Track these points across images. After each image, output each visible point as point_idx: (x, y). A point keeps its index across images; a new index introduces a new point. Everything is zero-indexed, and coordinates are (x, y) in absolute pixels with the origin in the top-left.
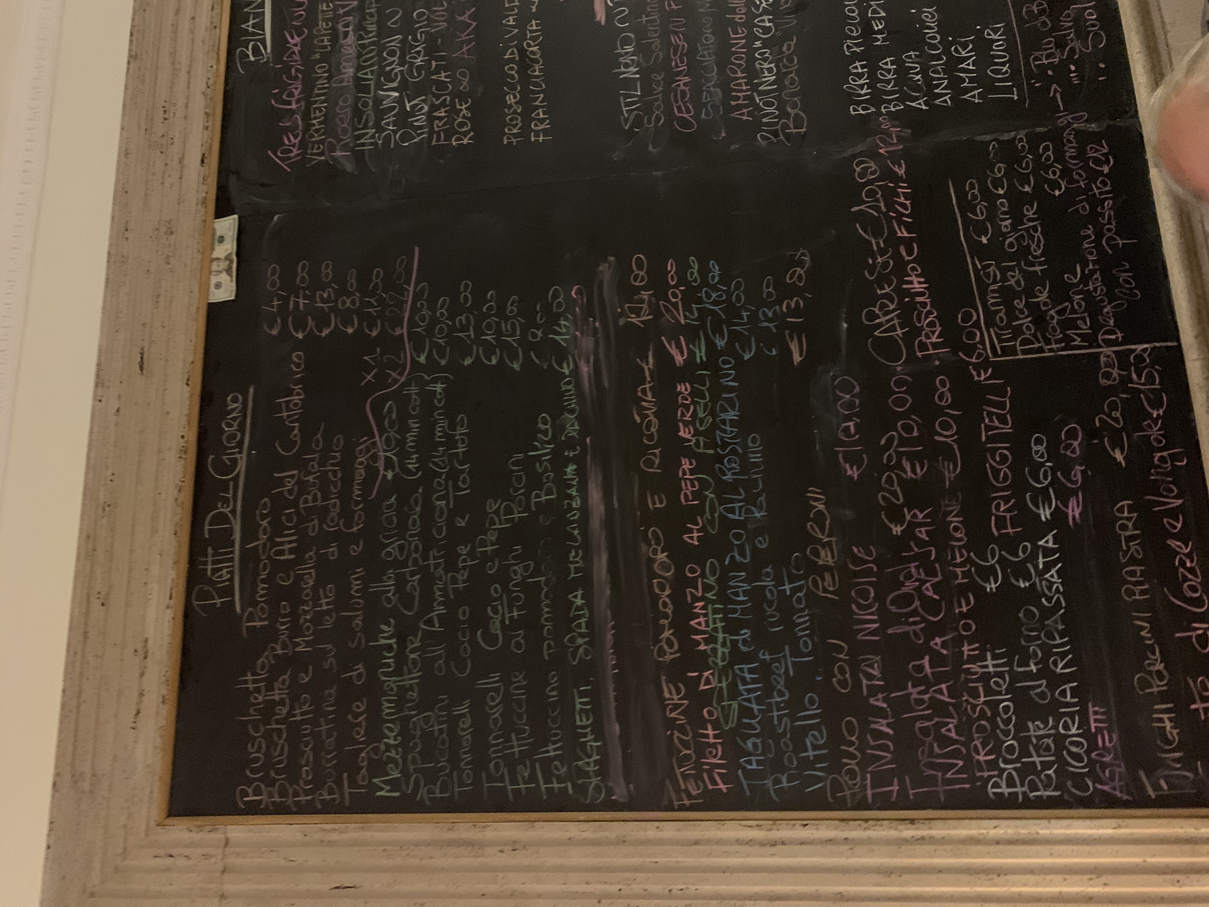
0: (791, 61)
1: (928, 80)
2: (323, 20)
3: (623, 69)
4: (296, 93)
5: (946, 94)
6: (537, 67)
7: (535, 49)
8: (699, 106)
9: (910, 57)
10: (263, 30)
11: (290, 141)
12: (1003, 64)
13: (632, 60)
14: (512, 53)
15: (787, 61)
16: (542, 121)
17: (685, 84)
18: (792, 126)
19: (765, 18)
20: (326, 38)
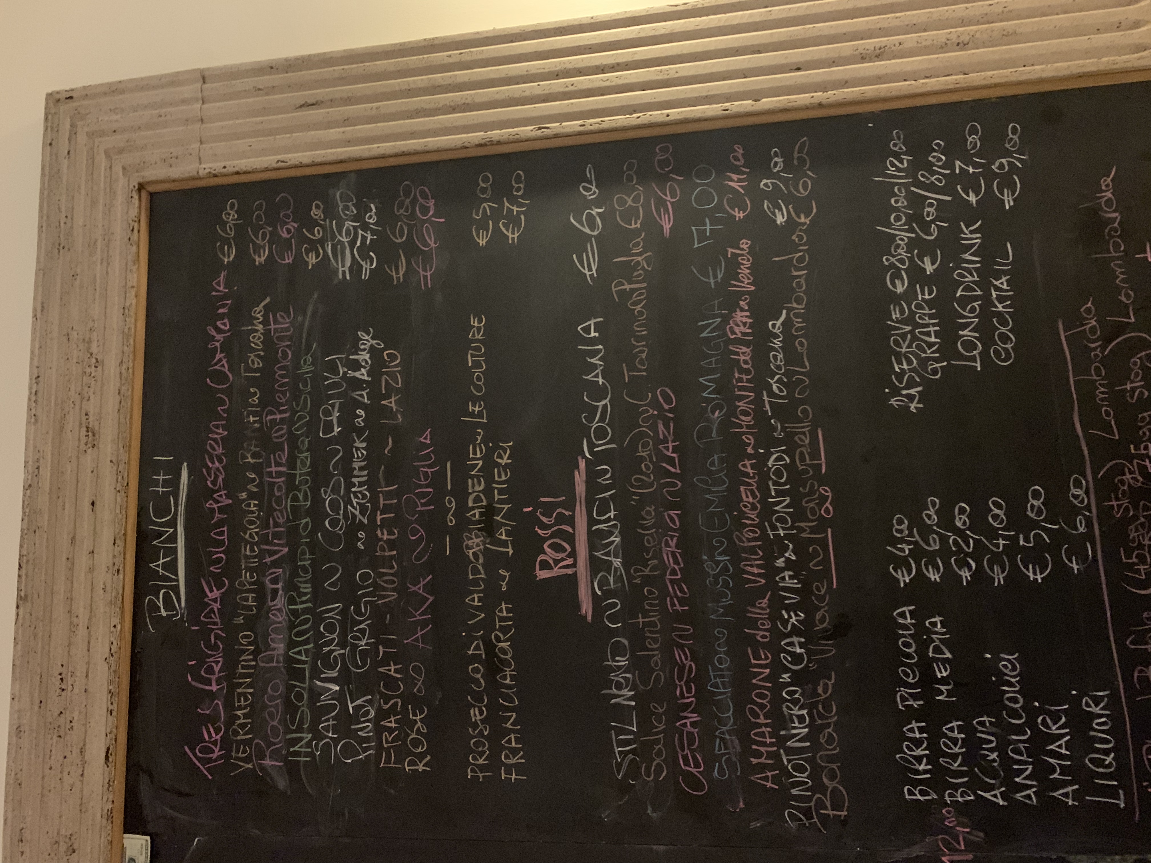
0: (827, 707)
1: (1006, 760)
2: (247, 569)
3: (615, 691)
4: (217, 669)
5: (1031, 787)
6: (508, 672)
7: (505, 645)
8: (711, 760)
9: (982, 724)
10: (176, 575)
11: (210, 736)
12: (1106, 752)
13: (625, 678)
14: (477, 648)
15: (824, 707)
16: (514, 752)
17: (693, 724)
18: (828, 804)
19: (795, 639)
20: (251, 595)
